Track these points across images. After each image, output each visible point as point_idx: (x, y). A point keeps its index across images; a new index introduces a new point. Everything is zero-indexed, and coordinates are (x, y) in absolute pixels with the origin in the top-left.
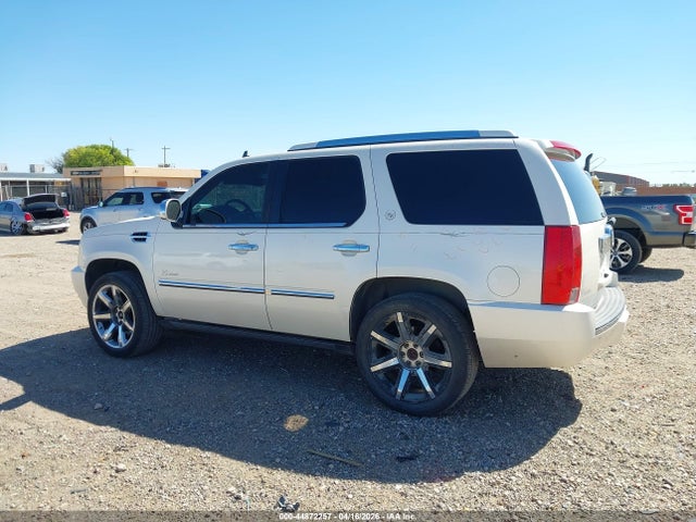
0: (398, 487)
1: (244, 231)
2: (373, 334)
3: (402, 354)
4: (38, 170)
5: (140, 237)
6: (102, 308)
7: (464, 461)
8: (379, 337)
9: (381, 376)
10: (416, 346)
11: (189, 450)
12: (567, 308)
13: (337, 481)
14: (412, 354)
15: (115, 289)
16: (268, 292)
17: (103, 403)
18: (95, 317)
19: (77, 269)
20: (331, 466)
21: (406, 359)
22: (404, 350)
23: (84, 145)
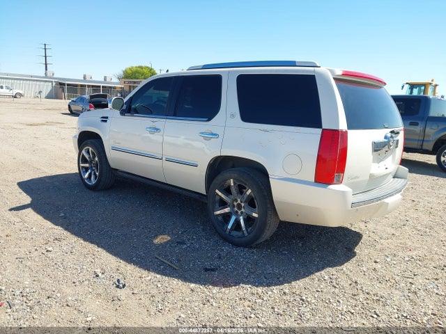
0: (193, 285)
1: (155, 120)
2: (217, 191)
3: (234, 206)
4: (108, 80)
5: (105, 119)
6: (84, 160)
7: (247, 277)
8: (220, 194)
9: (220, 218)
10: (241, 202)
11: (91, 246)
12: (331, 187)
13: (158, 276)
14: (239, 207)
15: (90, 149)
16: (164, 159)
17: (65, 214)
18: (82, 165)
19: (75, 137)
20: (162, 267)
21: (236, 209)
22: (235, 204)
23: (134, 66)
